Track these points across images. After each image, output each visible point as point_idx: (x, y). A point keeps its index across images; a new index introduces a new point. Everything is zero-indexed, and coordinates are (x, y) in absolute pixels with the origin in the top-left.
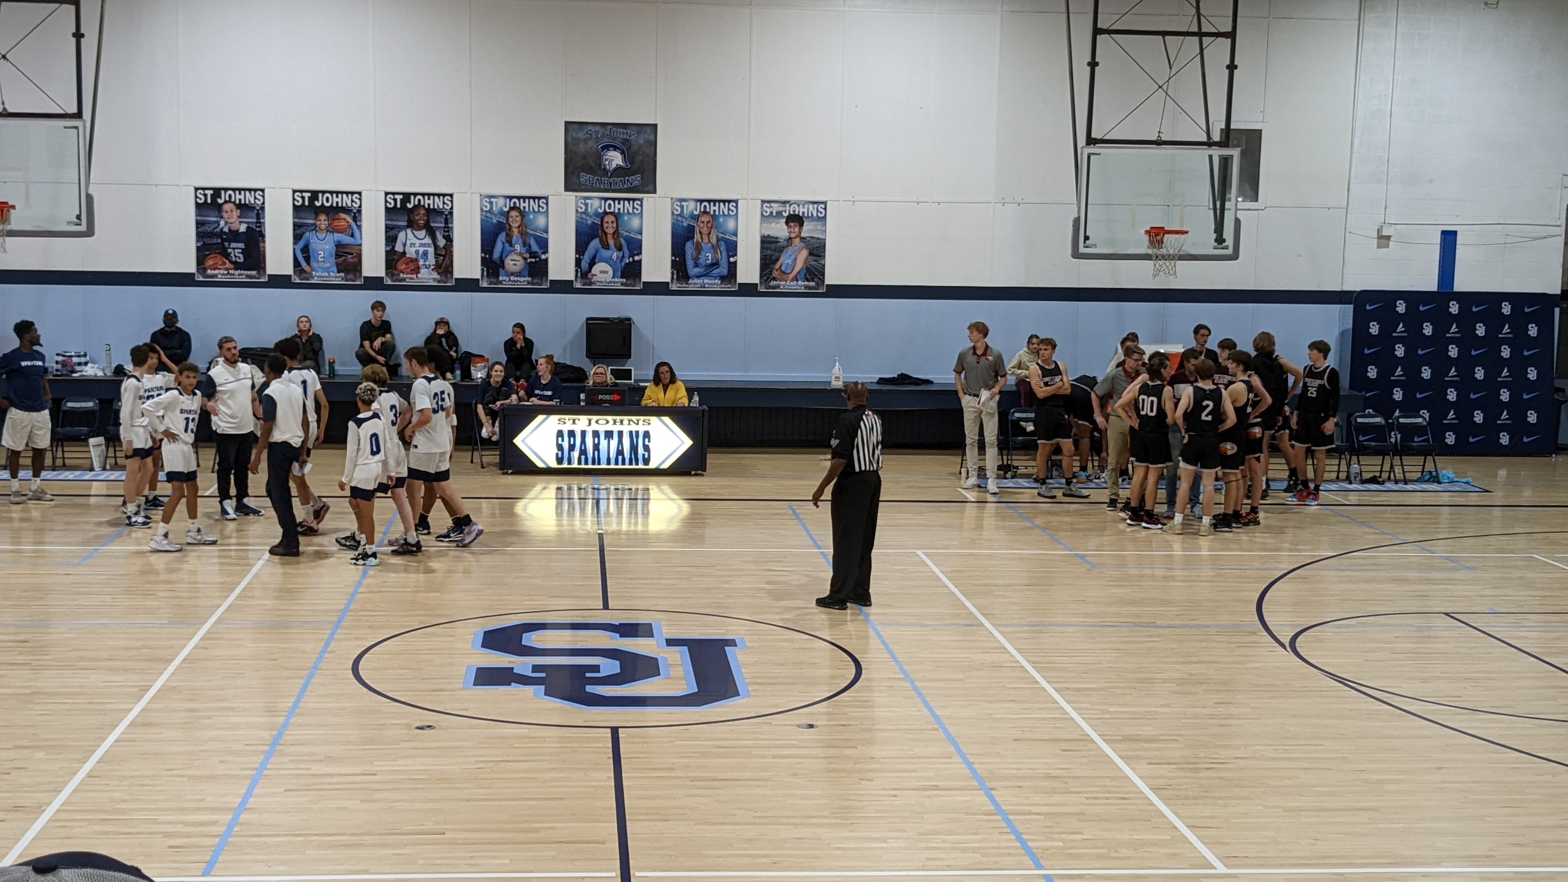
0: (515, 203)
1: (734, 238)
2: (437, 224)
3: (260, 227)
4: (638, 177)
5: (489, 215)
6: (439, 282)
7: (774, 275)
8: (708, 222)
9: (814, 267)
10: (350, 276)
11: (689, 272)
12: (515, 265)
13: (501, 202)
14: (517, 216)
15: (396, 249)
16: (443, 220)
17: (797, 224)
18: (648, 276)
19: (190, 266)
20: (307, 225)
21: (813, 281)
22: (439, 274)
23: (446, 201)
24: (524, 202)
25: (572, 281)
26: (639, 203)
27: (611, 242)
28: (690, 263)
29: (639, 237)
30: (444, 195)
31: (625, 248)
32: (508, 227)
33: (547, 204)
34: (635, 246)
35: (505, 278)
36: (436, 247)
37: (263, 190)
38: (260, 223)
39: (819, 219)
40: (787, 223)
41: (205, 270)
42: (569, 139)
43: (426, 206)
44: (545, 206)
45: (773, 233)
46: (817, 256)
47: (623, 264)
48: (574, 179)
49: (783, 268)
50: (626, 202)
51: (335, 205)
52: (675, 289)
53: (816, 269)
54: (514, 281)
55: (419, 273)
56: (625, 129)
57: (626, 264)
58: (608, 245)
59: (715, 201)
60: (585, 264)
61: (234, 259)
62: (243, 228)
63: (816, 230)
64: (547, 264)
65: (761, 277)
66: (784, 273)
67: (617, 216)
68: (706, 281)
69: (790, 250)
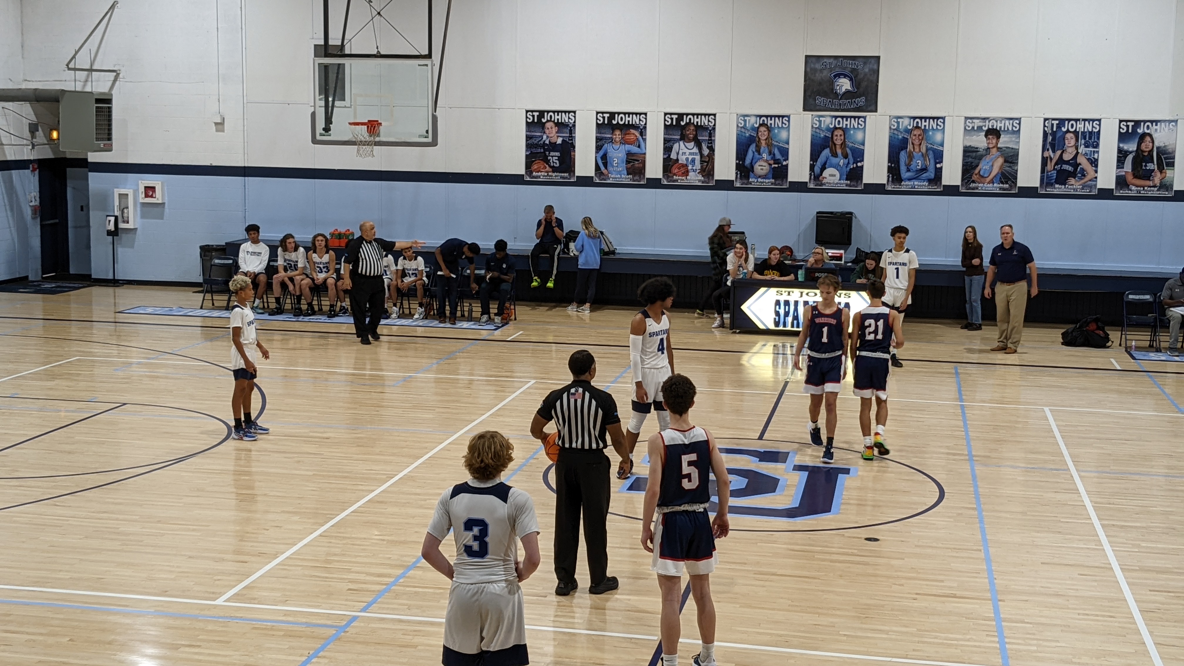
0: (764, 120)
1: (941, 148)
2: (703, 137)
3: (572, 140)
4: (863, 99)
5: (743, 130)
6: (703, 183)
7: (973, 179)
8: (919, 135)
9: (1008, 172)
10: (637, 178)
11: (902, 175)
12: (762, 169)
13: (753, 120)
14: (765, 131)
15: (671, 157)
16: (707, 134)
17: (995, 137)
18: (868, 178)
19: (521, 170)
20: (606, 138)
21: (1007, 183)
22: (703, 176)
23: (710, 120)
24: (771, 120)
25: (807, 183)
26: (863, 120)
27: (839, 151)
28: (903, 168)
29: (862, 147)
30: (709, 115)
31: (850, 156)
32: (757, 139)
33: (789, 121)
34: (859, 155)
35: (754, 180)
36: (702, 155)
37: (574, 112)
38: (572, 137)
39: (1013, 132)
40: (986, 136)
41: (531, 172)
42: (808, 69)
43: (695, 123)
44: (787, 123)
45: (973, 146)
46: (1011, 163)
47: (848, 169)
48: (811, 101)
49: (981, 173)
50: (853, 119)
51: (627, 123)
52: (890, 189)
53: (1010, 174)
54: (761, 182)
55: (688, 175)
56: (854, 60)
57: (851, 169)
58: (836, 154)
59: (926, 118)
60: (817, 169)
61: (552, 164)
62: (559, 141)
63: (1011, 141)
64: (787, 169)
65: (963, 180)
66: (982, 177)
67: (845, 130)
68: (916, 183)
69: (988, 158)
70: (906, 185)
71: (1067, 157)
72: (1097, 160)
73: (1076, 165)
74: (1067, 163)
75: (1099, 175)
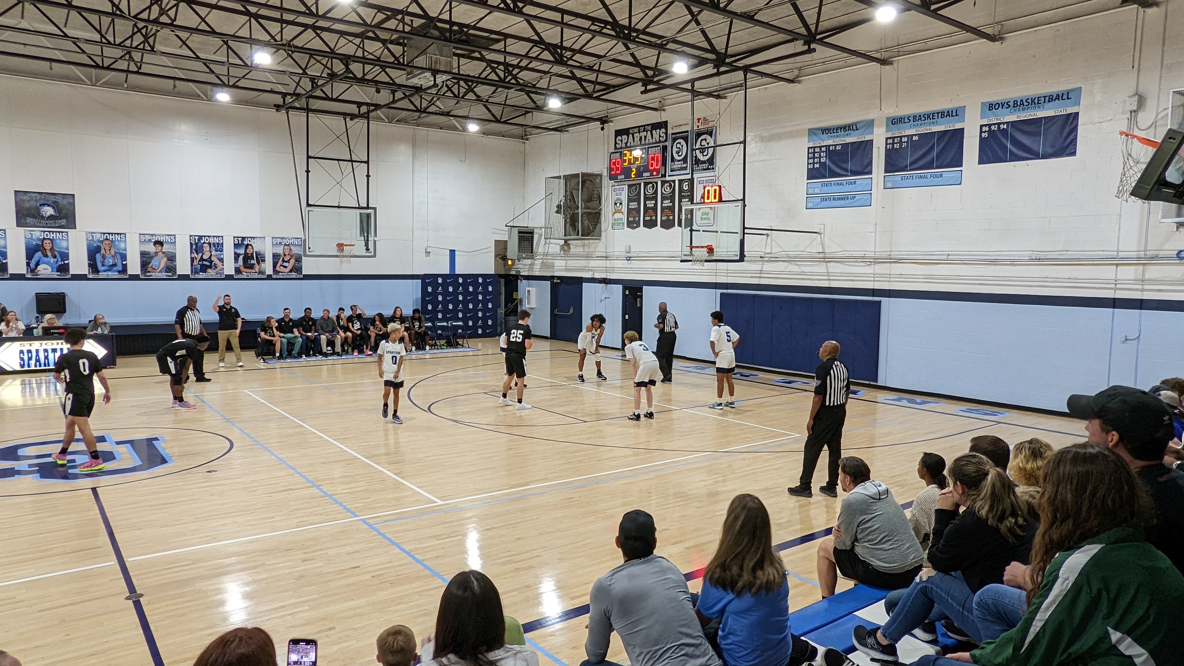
1: (125, 252)
4: (65, 221)
7: (148, 270)
8: (109, 244)
11: (99, 269)
17: (160, 245)
26: (66, 234)
27: (49, 254)
28: (99, 265)
29: (67, 251)
31: (58, 257)
34: (65, 256)
39: (171, 243)
40: (154, 245)
42: (18, 200)
45: (146, 251)
47: (57, 265)
48: (23, 220)
49: (153, 267)
50: (57, 233)
52: (91, 277)
56: (54, 196)
57: (59, 265)
58: (47, 255)
59: (112, 234)
60: (32, 265)
63: (171, 248)
65: (141, 271)
66: (154, 269)
67: (52, 240)
68: (109, 273)
69: (156, 258)
70: (102, 275)
71: (205, 257)
72: (223, 259)
73: (211, 262)
74: (206, 260)
75: (225, 267)
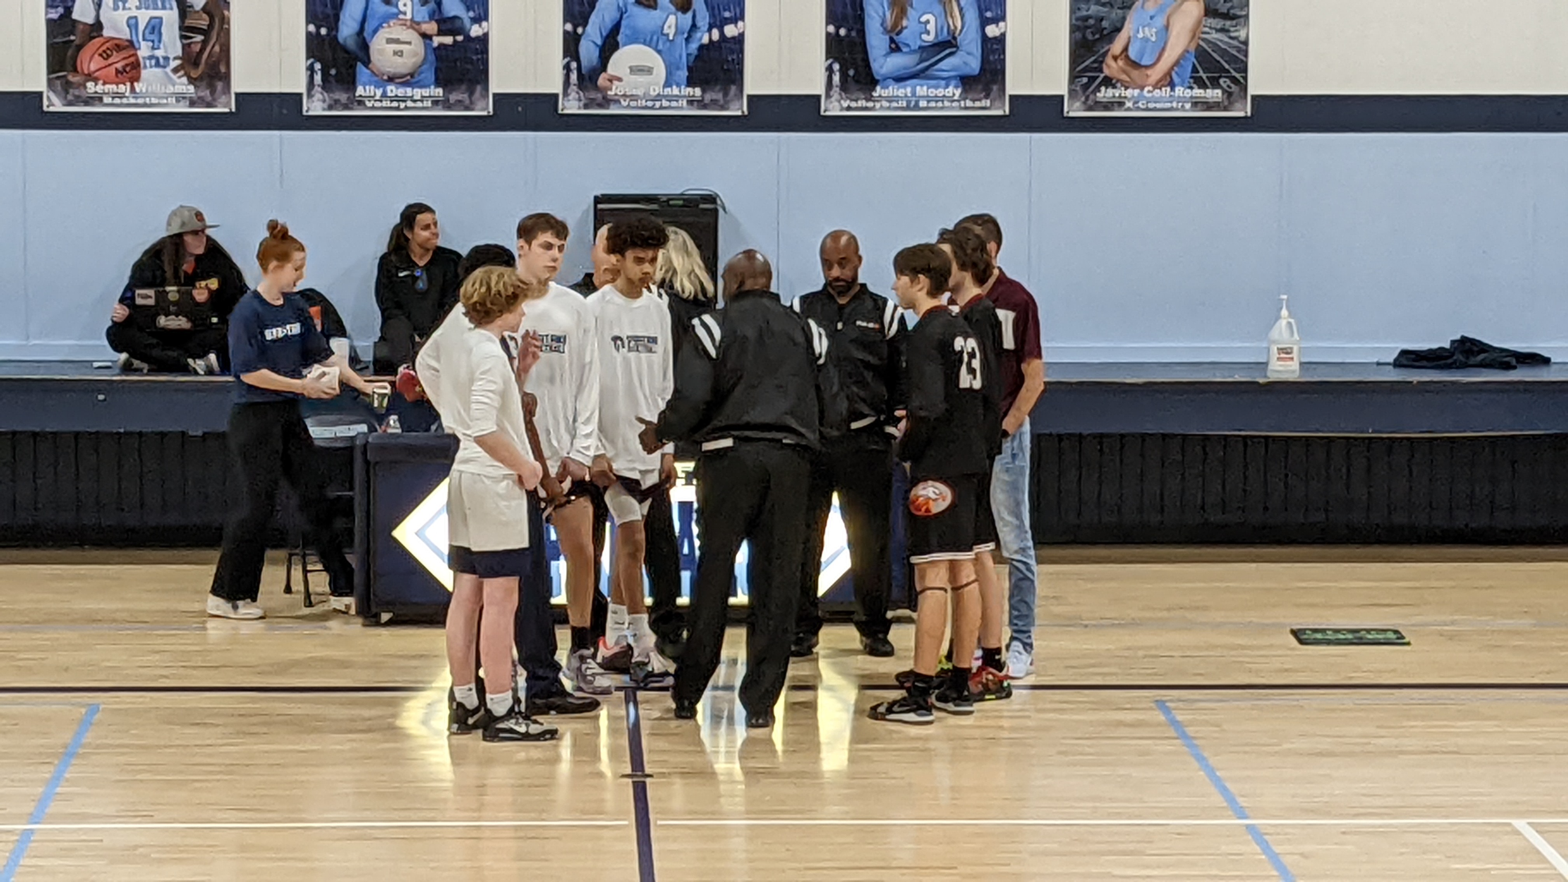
7: (1107, 72)
9: (1218, 48)
11: (875, 66)
12: (398, 53)
15: (76, 15)
18: (761, 77)
21: (1215, 83)
22: (191, 81)
25: (554, 97)
28: (877, 41)
31: (698, 4)
35: (370, 90)
36: (185, 9)
46: (1226, 16)
47: (693, 47)
49: (1132, 54)
52: (836, 111)
53: (1224, 53)
54: (395, 100)
55: (137, 79)
57: (702, 47)
60: (588, 51)
64: (485, 51)
65: (1073, 76)
66: (1136, 65)
68: (921, 91)
70: (887, 100)
